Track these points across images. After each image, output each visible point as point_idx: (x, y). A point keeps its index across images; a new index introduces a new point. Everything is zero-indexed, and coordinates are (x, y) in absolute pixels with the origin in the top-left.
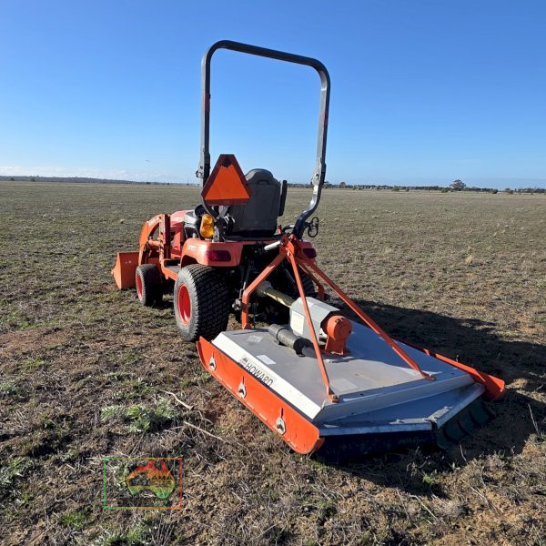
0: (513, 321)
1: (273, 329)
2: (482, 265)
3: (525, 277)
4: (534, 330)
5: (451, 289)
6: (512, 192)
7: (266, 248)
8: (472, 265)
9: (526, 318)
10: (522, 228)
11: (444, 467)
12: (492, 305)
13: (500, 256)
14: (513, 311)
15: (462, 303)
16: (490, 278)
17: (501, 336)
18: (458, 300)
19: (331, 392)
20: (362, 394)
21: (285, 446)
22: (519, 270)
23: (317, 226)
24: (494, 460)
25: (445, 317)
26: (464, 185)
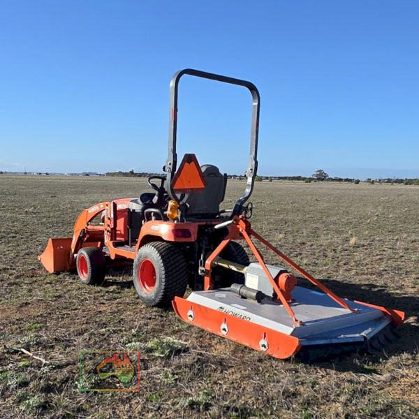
0: (399, 285)
1: (234, 287)
2: (364, 246)
3: (401, 254)
4: (416, 290)
5: (345, 264)
6: (373, 183)
7: (216, 227)
8: (356, 246)
9: (408, 282)
10: (391, 216)
11: (376, 361)
12: (380, 275)
13: (378, 239)
14: (397, 278)
15: (357, 274)
16: (373, 256)
17: (393, 294)
18: (353, 272)
19: (296, 320)
20: (316, 321)
21: (271, 358)
22: (396, 249)
23: (251, 209)
24: (405, 355)
25: (347, 284)
26: (326, 175)
